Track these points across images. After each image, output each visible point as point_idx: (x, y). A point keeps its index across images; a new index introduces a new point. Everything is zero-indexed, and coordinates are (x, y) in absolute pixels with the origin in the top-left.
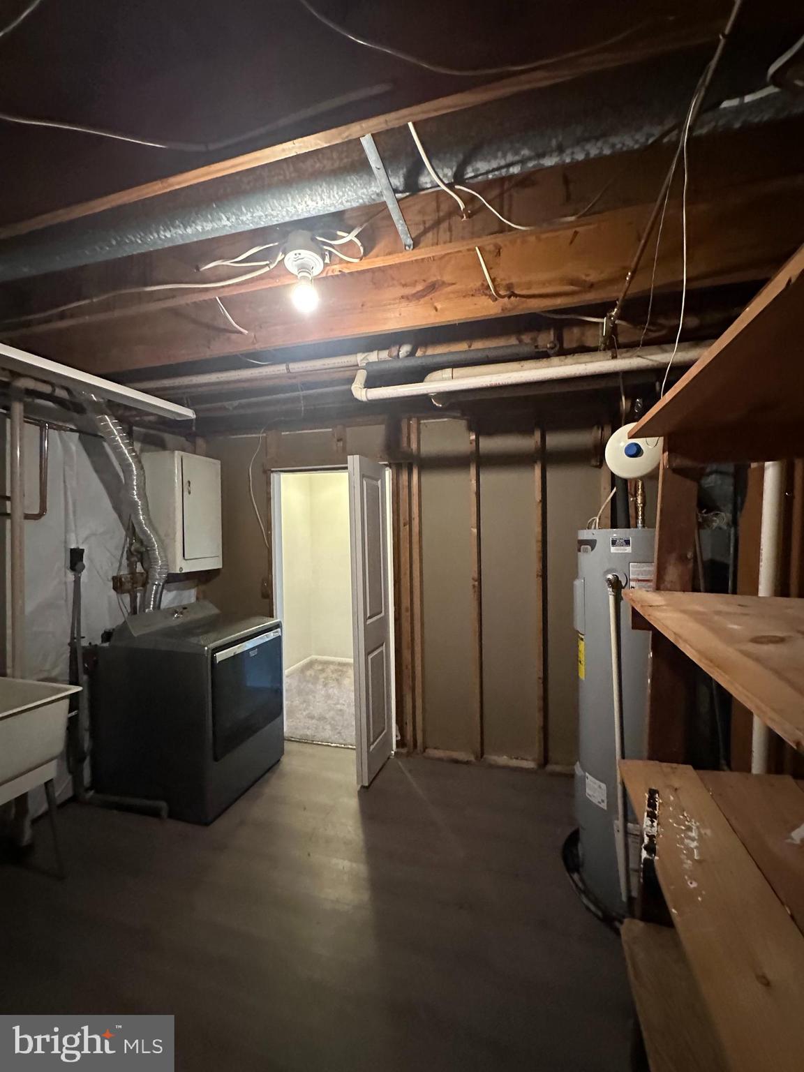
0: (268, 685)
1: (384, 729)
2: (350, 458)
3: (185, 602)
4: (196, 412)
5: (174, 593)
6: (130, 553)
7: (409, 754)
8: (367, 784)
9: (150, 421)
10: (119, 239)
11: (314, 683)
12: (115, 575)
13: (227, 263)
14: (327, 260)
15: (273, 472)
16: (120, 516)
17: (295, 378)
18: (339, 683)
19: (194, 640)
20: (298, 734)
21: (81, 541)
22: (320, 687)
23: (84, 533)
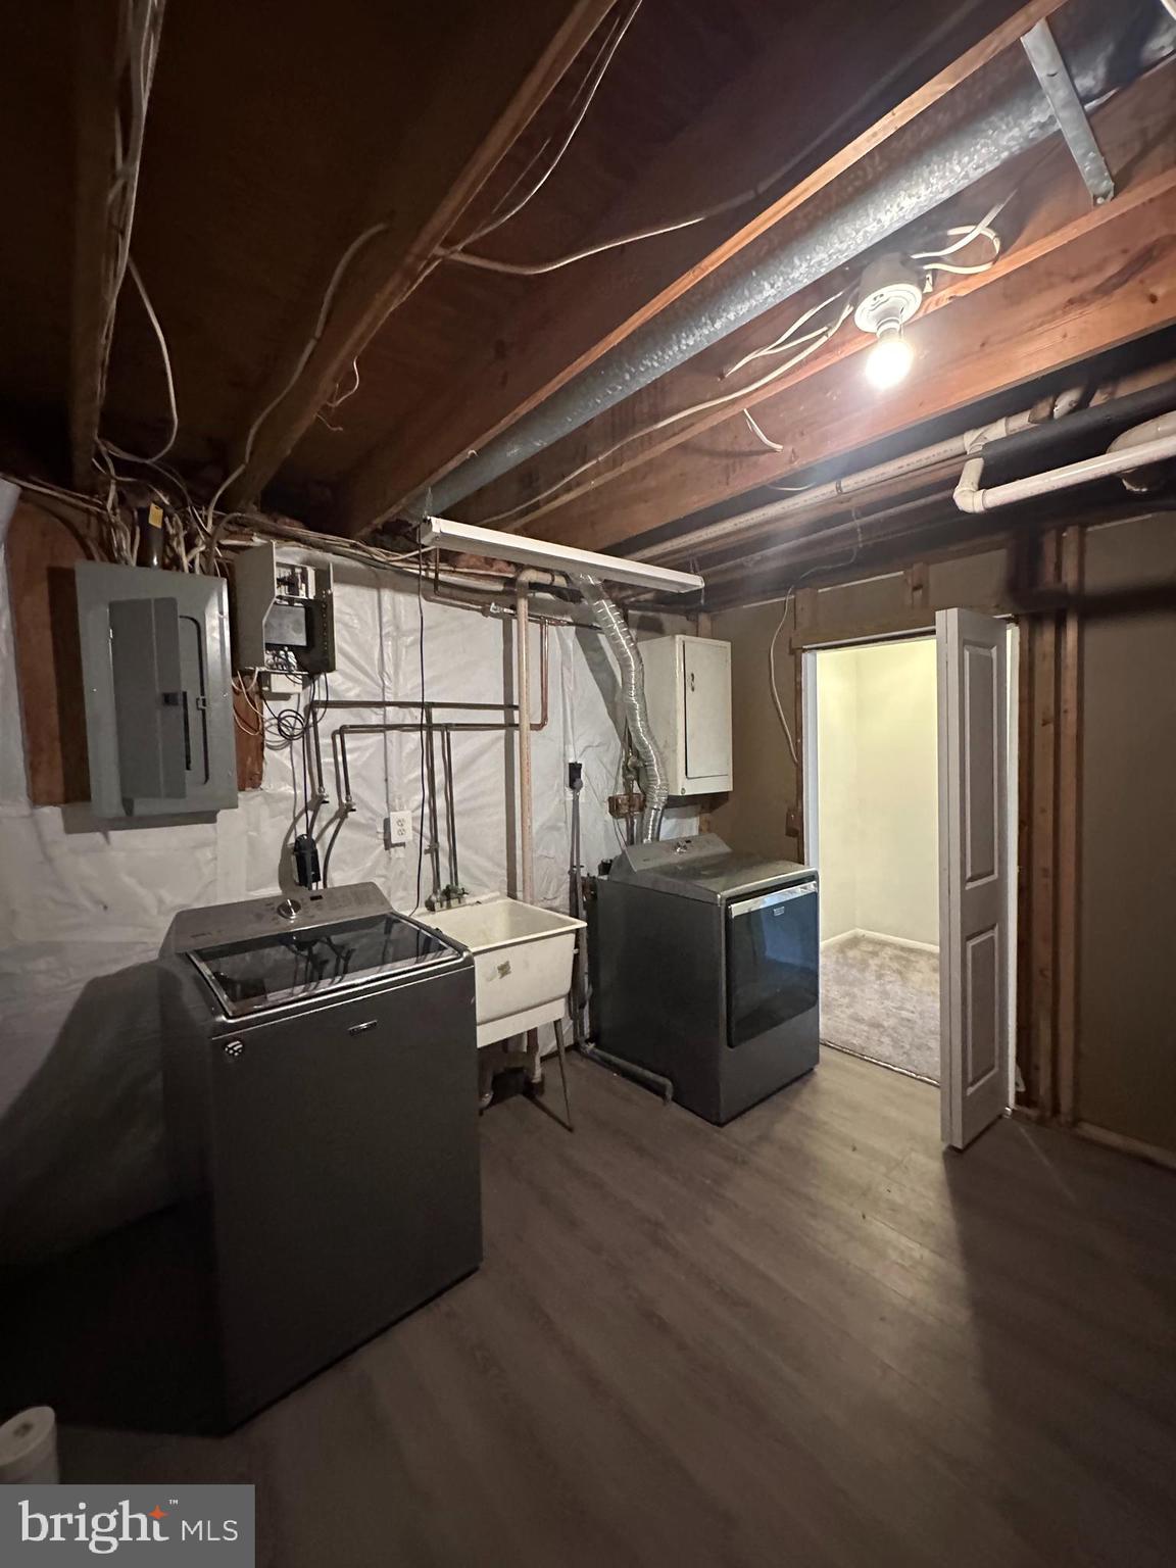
0: (797, 961)
1: (992, 1068)
2: (939, 615)
3: (686, 834)
4: (705, 578)
5: (674, 820)
6: (626, 769)
7: (1041, 1121)
8: (959, 1145)
9: (646, 601)
10: (633, 370)
11: (863, 970)
12: (611, 795)
13: (765, 352)
14: (928, 288)
15: (804, 650)
16: (615, 722)
17: (849, 500)
18: (902, 978)
19: (702, 883)
20: (839, 1039)
21: (578, 753)
22: (870, 976)
23: (581, 744)
